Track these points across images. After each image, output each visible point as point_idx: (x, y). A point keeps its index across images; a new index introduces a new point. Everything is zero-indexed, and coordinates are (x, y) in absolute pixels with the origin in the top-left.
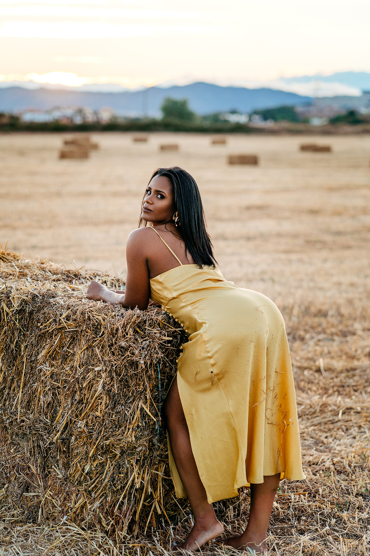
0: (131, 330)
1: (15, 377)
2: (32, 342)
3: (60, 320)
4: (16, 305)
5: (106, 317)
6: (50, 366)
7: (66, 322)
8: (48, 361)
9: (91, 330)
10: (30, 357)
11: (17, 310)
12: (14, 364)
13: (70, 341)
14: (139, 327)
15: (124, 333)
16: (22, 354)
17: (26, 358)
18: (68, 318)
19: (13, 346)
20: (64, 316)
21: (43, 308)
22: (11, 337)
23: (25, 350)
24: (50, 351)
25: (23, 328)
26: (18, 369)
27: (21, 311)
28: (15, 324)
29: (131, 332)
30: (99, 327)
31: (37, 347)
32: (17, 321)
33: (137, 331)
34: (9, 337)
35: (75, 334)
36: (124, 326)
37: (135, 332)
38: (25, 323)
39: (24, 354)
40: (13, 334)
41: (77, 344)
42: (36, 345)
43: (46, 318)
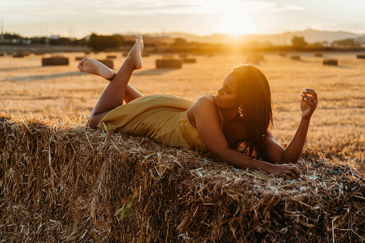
0: (267, 213)
1: (160, 240)
2: (174, 210)
3: (197, 194)
4: (160, 174)
5: (242, 195)
6: (189, 236)
7: (203, 197)
8: (188, 231)
9: (226, 208)
10: (173, 224)
11: (160, 179)
12: (159, 228)
13: (207, 215)
14: (277, 210)
15: (261, 217)
16: (166, 220)
17: (169, 224)
18: (205, 192)
19: (157, 212)
20: (201, 190)
21: (183, 180)
22: (156, 203)
23: (168, 216)
24: (189, 222)
25: (166, 196)
26: (163, 233)
27: (164, 180)
28: (159, 191)
29: (268, 215)
30: (235, 205)
31: (178, 215)
32: (161, 189)
33: (274, 214)
34: (155, 203)
35: (212, 208)
36: (261, 209)
37: (273, 215)
38: (168, 191)
39: (167, 220)
40: (158, 200)
41: (214, 219)
42: (177, 213)
43: (185, 190)
